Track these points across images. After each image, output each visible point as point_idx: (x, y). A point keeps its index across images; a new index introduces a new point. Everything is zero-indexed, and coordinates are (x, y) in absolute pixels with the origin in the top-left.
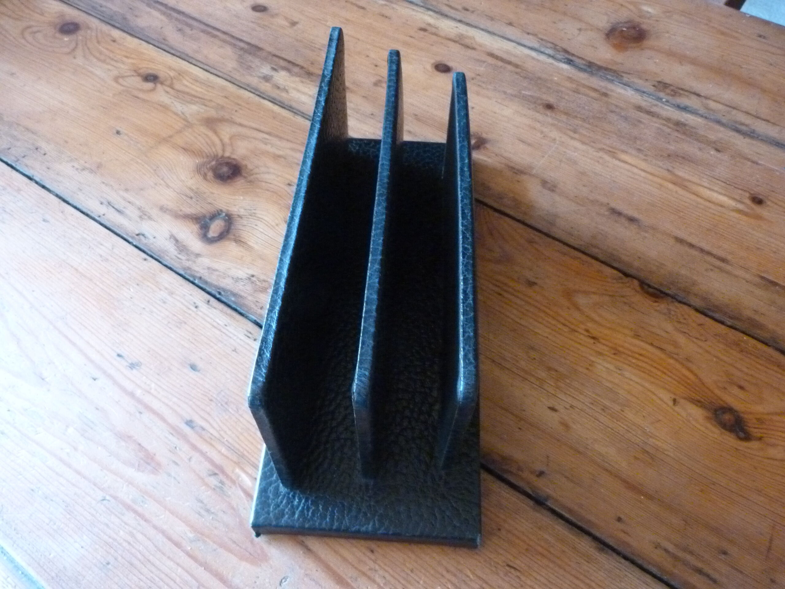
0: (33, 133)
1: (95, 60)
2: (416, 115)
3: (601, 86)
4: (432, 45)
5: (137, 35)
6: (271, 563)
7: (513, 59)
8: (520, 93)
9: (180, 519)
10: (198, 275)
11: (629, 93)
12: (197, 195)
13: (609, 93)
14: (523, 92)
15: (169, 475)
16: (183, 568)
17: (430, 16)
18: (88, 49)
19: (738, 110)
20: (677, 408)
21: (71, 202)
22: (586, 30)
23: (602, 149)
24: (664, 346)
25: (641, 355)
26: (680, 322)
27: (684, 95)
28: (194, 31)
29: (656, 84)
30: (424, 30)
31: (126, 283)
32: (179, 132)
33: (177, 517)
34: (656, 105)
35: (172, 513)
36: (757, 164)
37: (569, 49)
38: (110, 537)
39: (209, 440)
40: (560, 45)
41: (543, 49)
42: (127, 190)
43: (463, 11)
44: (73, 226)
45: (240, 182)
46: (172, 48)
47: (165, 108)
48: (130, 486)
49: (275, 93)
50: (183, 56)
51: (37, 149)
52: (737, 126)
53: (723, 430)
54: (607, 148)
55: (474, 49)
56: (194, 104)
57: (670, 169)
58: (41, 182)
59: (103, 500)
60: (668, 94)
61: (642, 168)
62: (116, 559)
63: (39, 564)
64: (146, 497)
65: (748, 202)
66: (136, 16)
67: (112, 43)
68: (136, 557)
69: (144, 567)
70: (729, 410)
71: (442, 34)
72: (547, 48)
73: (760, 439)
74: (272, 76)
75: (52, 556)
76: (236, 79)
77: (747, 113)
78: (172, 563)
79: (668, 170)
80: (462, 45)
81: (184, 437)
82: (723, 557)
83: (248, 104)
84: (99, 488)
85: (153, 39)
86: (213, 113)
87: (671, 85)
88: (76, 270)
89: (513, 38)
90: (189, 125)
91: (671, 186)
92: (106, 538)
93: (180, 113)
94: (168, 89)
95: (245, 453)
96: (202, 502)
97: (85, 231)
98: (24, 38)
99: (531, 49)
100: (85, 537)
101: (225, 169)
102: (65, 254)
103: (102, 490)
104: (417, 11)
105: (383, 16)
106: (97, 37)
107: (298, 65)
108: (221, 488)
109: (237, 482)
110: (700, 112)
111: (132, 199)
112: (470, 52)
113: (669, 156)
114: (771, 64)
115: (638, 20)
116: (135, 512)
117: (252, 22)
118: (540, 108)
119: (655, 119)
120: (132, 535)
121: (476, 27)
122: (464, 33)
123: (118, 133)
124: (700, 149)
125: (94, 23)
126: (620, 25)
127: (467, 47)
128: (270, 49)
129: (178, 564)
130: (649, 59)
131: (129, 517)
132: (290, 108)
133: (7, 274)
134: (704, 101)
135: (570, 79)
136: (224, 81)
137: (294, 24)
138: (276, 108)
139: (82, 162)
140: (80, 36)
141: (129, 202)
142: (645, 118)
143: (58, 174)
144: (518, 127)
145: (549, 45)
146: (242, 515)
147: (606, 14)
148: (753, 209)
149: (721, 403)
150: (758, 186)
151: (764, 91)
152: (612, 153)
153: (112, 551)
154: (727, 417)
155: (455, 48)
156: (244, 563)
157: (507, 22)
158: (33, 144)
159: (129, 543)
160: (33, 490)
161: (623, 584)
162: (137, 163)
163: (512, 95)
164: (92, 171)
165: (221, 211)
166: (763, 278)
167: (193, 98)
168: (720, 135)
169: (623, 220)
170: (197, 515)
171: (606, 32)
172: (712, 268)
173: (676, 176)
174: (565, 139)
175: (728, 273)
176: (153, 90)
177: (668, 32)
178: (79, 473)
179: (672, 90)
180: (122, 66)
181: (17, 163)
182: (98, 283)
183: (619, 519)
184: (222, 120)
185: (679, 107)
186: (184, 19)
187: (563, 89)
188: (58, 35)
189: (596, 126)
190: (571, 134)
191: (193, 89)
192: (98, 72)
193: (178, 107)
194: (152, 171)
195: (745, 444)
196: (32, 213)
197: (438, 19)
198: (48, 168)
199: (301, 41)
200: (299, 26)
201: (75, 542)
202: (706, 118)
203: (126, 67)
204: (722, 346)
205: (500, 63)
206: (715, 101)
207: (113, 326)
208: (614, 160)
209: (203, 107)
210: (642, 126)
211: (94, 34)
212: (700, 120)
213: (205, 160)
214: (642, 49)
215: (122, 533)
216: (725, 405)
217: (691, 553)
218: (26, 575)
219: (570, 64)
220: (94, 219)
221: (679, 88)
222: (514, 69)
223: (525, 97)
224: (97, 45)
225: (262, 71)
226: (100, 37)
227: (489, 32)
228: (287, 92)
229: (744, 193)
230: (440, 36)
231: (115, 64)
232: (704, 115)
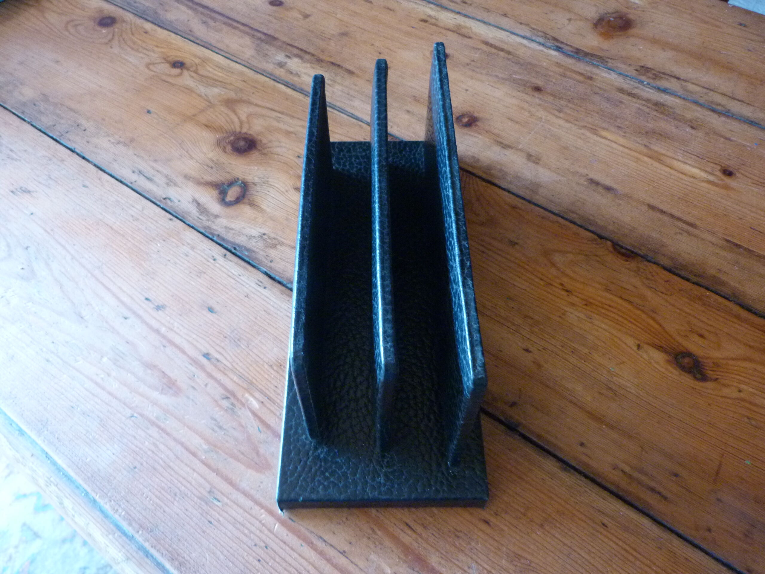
0: (75, 112)
1: (129, 49)
2: (415, 97)
3: (586, 71)
4: (432, 35)
5: (167, 28)
6: (274, 471)
7: (506, 47)
8: (511, 77)
9: (197, 434)
10: (217, 233)
11: (613, 77)
12: (217, 165)
13: (594, 76)
14: (514, 76)
15: (188, 398)
16: (198, 473)
17: (431, 8)
18: (124, 39)
19: (716, 92)
20: (640, 352)
21: (107, 171)
22: (575, 20)
23: (585, 127)
24: (631, 299)
25: (610, 306)
26: (647, 279)
27: (665, 78)
28: (217, 24)
29: (639, 68)
30: (425, 21)
31: (154, 239)
32: (202, 111)
33: (194, 431)
34: (636, 88)
35: (190, 428)
36: (730, 140)
37: (559, 38)
38: (137, 447)
39: (222, 369)
40: (551, 34)
41: (534, 38)
42: (155, 161)
43: (462, 4)
44: (109, 191)
45: (255, 155)
46: (197, 39)
47: (190, 90)
48: (154, 406)
49: (289, 78)
50: (207, 45)
51: (78, 126)
52: (714, 106)
53: (681, 372)
54: (590, 126)
55: (470, 38)
56: (215, 87)
57: (648, 144)
58: (82, 154)
59: (132, 417)
60: (649, 78)
61: (621, 143)
62: (142, 464)
63: (77, 466)
64: (168, 415)
65: (719, 173)
66: (166, 11)
67: (145, 35)
68: (158, 463)
69: (164, 471)
70: (689, 354)
71: (441, 24)
72: (538, 36)
73: (716, 380)
74: (286, 63)
75: (88, 460)
76: (254, 66)
77: (723, 94)
78: (189, 469)
79: (645, 146)
80: (459, 34)
81: (202, 367)
82: (674, 478)
83: (263, 87)
84: (128, 407)
85: (180, 31)
86: (232, 95)
87: (652, 69)
88: (112, 228)
89: (507, 28)
90: (211, 105)
91: (646, 159)
92: (133, 447)
93: (203, 95)
94: (193, 74)
95: (254, 381)
96: (215, 420)
97: (119, 195)
98: (67, 30)
99: (524, 37)
100: (116, 446)
101: (242, 143)
102: (101, 214)
103: (131, 408)
104: (419, 4)
105: (388, 8)
106: (131, 29)
107: (309, 53)
108: (232, 409)
109: (246, 404)
110: (679, 94)
111: (160, 168)
112: (466, 41)
113: (647, 132)
114: (749, 50)
115: (625, 10)
116: (159, 427)
117: (269, 15)
118: (529, 91)
119: (635, 100)
120: (155, 445)
121: (473, 18)
122: (462, 23)
123: (149, 112)
124: (677, 127)
125: (129, 17)
126: (608, 15)
127: (464, 36)
128: (285, 39)
129: (194, 470)
130: (633, 46)
131: (154, 432)
132: (301, 91)
133: (52, 230)
134: (684, 84)
135: (558, 64)
136: (243, 67)
137: (306, 16)
138: (289, 91)
139: (117, 137)
140: (116, 28)
141: (158, 171)
142: (625, 98)
143: (96, 147)
144: (507, 107)
145: (540, 33)
146: (250, 432)
147: (595, 5)
148: (722, 180)
149: (681, 348)
150: (729, 159)
151: (741, 74)
152: (594, 131)
153: (139, 458)
154: (686, 360)
155: (453, 37)
156: (250, 471)
157: (502, 13)
158: (75, 122)
159: (153, 452)
160: (73, 407)
161: (582, 498)
162: (165, 138)
163: (503, 79)
164: (125, 145)
165: (238, 179)
166: (728, 241)
167: (214, 82)
168: (696, 114)
169: (601, 189)
170: (211, 431)
171: (595, 22)
172: (681, 231)
173: (652, 150)
174: (550, 117)
175: (696, 236)
176: (181, 74)
177: (652, 21)
178: (110, 394)
179: (654, 74)
180: (152, 54)
181: (61, 138)
182: (130, 239)
183: (582, 444)
184: (240, 101)
185: (659, 89)
186: (209, 13)
187: (551, 74)
188: (98, 28)
189: (580, 106)
190: (557, 113)
191: (216, 75)
192: (132, 60)
193: (202, 90)
194: (178, 145)
195: (702, 384)
196: (74, 180)
197: (438, 11)
198: (88, 142)
199: (312, 32)
200: (311, 18)
201: (108, 449)
202: (684, 99)
203: (156, 56)
204: (686, 300)
205: (493, 51)
206: (693, 83)
207: (142, 274)
208: (595, 136)
209: (224, 89)
210: (624, 106)
211: (128, 27)
212: (678, 101)
213: (225, 135)
214: (627, 37)
215: (147, 443)
216: (685, 351)
217: (646, 474)
218: (66, 476)
219: (559, 51)
220: (127, 185)
221: (660, 72)
222: (506, 56)
223: (515, 81)
224: (131, 36)
225: (277, 58)
226: (134, 29)
227: (485, 23)
228: (299, 76)
229: (715, 166)
230: (439, 27)
231: (147, 52)
232: (683, 96)
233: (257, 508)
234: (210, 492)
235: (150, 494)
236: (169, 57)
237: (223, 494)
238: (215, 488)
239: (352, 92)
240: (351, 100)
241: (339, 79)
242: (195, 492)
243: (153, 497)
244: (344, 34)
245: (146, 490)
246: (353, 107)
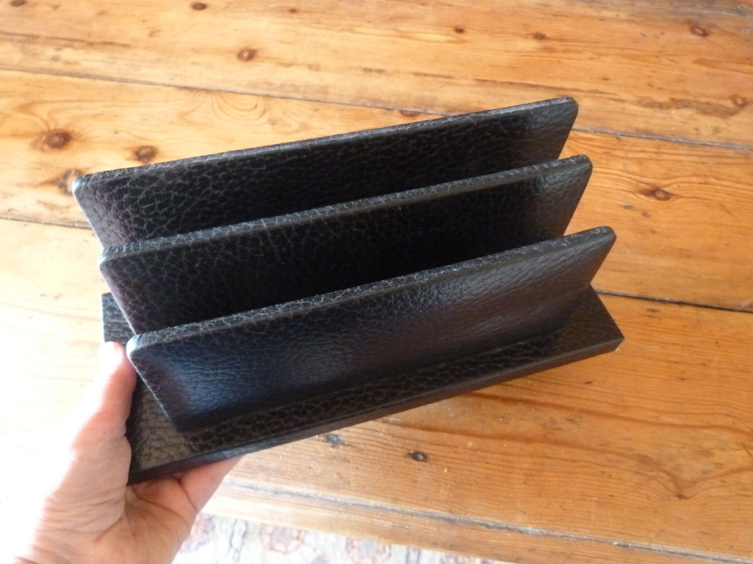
2: (193, 49)
8: (268, 7)
10: (76, 220)
12: (43, 165)
14: (270, 6)
23: (343, 30)
31: (19, 246)
45: (74, 145)
49: (69, 68)
54: (347, 28)
61: (376, 33)
65: (454, 33)
74: (59, 56)
76: (28, 68)
83: (49, 84)
86: (22, 101)
90: (6, 116)
91: (398, 39)
101: (56, 139)
103: (78, 380)
107: (77, 40)
113: (391, 19)
117: (17, 16)
118: (287, 13)
124: (411, 8)
128: (47, 34)
132: (88, 76)
137: (56, 7)
138: (76, 80)
144: (275, 33)
148: (458, 37)
150: (457, 20)
152: (351, 30)
163: (262, 11)
165: (70, 170)
166: (477, 80)
169: (375, 74)
172: (444, 85)
173: (401, 31)
174: (313, 31)
184: (33, 103)
189: (333, 14)
190: (317, 26)
199: (70, 20)
200: (62, 7)
207: (25, 279)
208: (354, 34)
209: (10, 98)
213: (36, 138)
223: (273, 9)
225: (47, 54)
228: (78, 64)
229: (449, 28)
239: (136, 63)
240: (138, 70)
241: (117, 55)
244: (102, 13)
246: (143, 75)
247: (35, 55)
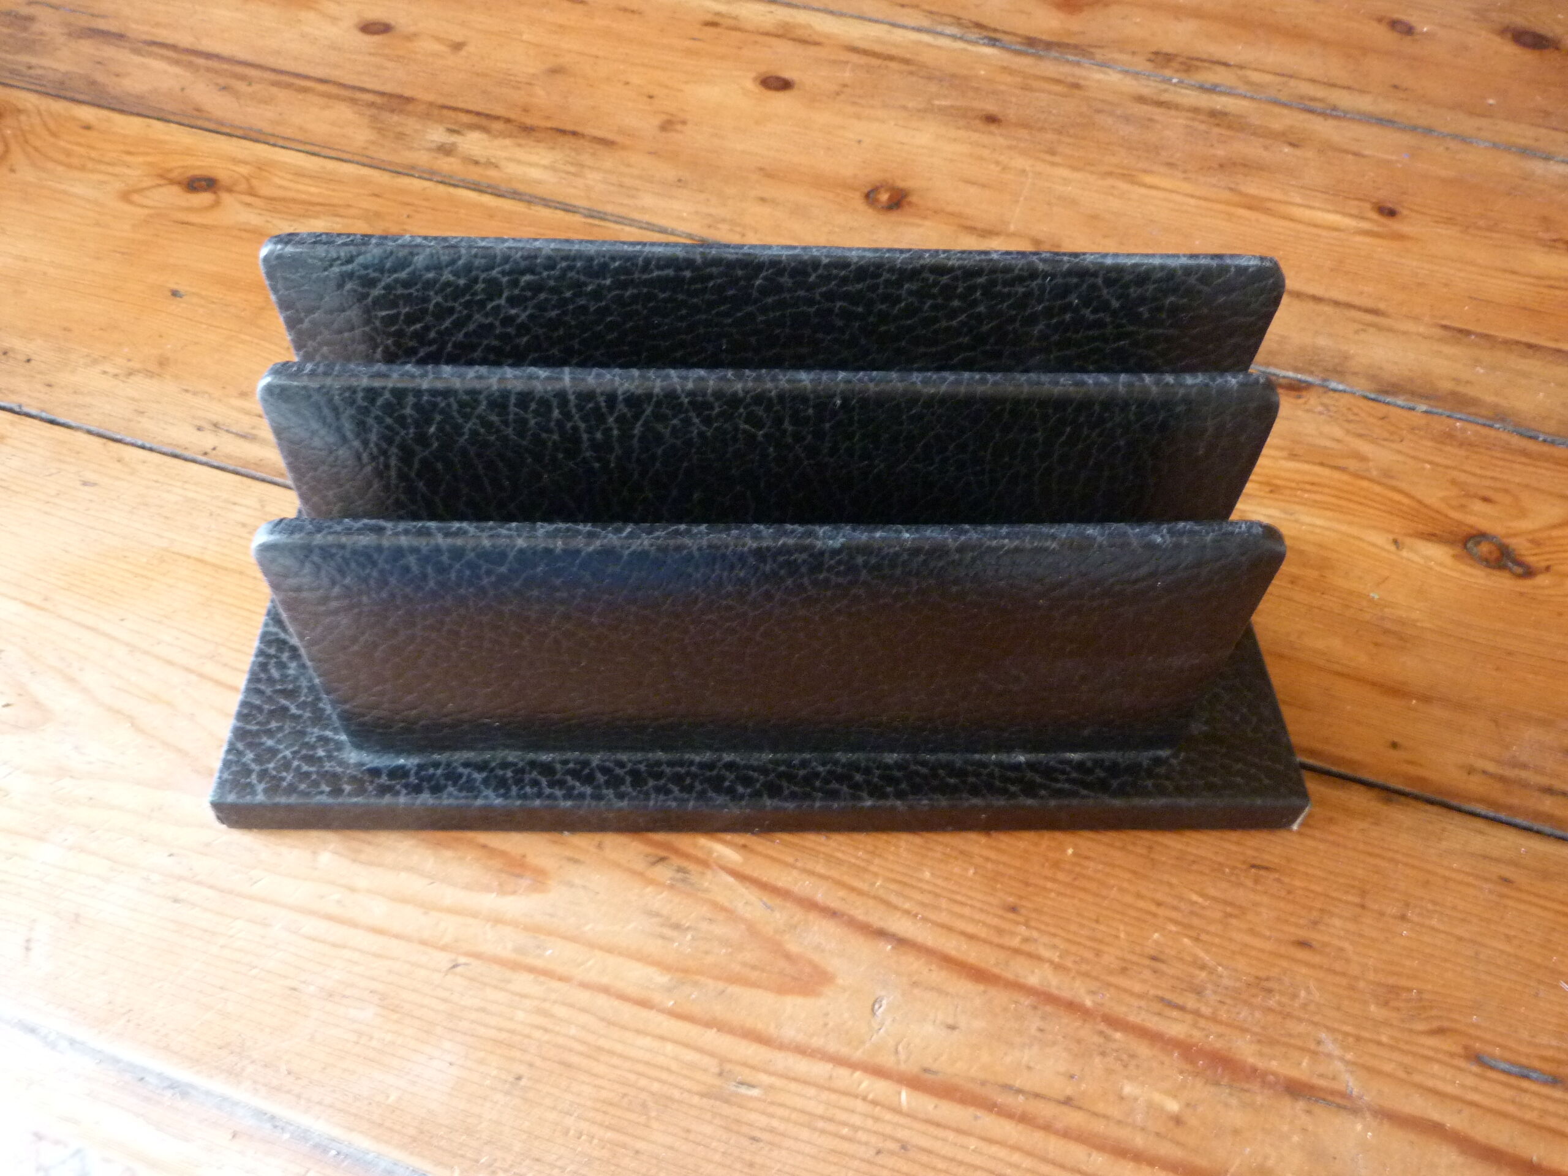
1: (60, 168)
2: (761, 169)
3: (1061, 74)
4: (739, 48)
5: (136, 110)
6: (840, 982)
7: (894, 52)
8: (933, 105)
9: (630, 957)
11: (1113, 77)
13: (1082, 82)
14: (937, 102)
15: (571, 885)
16: (676, 1042)
18: (36, 149)
19: (1297, 78)
20: (1404, 553)
21: (129, 439)
23: (1110, 174)
24: (1342, 463)
25: (1313, 484)
26: (1349, 421)
27: (1205, 67)
28: (256, 87)
29: (1153, 57)
30: (714, 24)
33: (620, 954)
34: (1165, 91)
35: (610, 950)
36: (1364, 156)
37: (985, 21)
38: (500, 1030)
40: (967, 17)
41: (939, 28)
42: (245, 394)
44: (156, 482)
46: (222, 124)
47: (254, 234)
48: (499, 926)
49: (474, 174)
50: (251, 134)
51: (5, 353)
52: (1307, 103)
53: (1489, 570)
54: (1117, 170)
55: (817, 44)
56: (310, 217)
57: (1233, 186)
58: (44, 415)
59: (455, 966)
60: (1177, 71)
61: (1187, 192)
62: (531, 1065)
63: (371, 1122)
64: (542, 937)
65: (1374, 216)
66: (117, 75)
67: (86, 132)
68: (571, 1050)
69: (594, 1064)
70: (1480, 536)
71: (749, 26)
72: (945, 24)
73: (1548, 569)
74: (454, 144)
75: (392, 1098)
76: (383, 161)
77: (1313, 81)
78: (648, 1039)
79: (1231, 189)
80: (794, 40)
83: (427, 199)
84: (437, 948)
85: (174, 114)
87: (1176, 55)
88: (202, 561)
89: (880, 16)
91: (1244, 213)
92: (493, 1033)
94: (248, 199)
96: (657, 915)
97: (186, 486)
99: (919, 30)
100: (447, 1045)
102: (161, 537)
103: (444, 948)
105: (625, 10)
106: (45, 124)
107: (497, 118)
108: (684, 881)
109: (710, 861)
110: (1240, 91)
112: (812, 51)
113: (1221, 166)
116: (531, 969)
117: (370, 54)
118: (978, 123)
119: (1173, 112)
120: (545, 1013)
122: (789, 19)
123: (175, 294)
124: (1266, 148)
125: (28, 100)
127: (804, 42)
128: (430, 97)
129: (662, 1038)
130: (1123, 18)
131: (523, 982)
132: (516, 195)
133: (46, 599)
134: (1240, 73)
135: (1005, 69)
136: (360, 167)
137: (457, 47)
138: (487, 199)
139: (120, 361)
140: (6, 127)
142: (1157, 113)
143: (75, 392)
144: (952, 161)
145: (947, 19)
146: (749, 916)
148: (1385, 225)
149: (1466, 528)
150: (1378, 189)
152: (1129, 177)
153: (518, 1054)
154: (1484, 548)
155: (784, 48)
156: (788, 999)
159: (546, 1030)
160: (294, 989)
162: (243, 342)
163: (919, 111)
164: (150, 374)
166: (1445, 327)
167: (308, 207)
168: (1287, 122)
170: (660, 942)
172: (1361, 327)
173: (1246, 195)
174: (1040, 167)
175: (1390, 330)
176: (217, 204)
179: (1182, 63)
180: (129, 170)
183: (1394, 745)
185: (1202, 88)
186: (225, 66)
187: (1002, 88)
189: (1084, 138)
190: (1048, 157)
191: (298, 191)
192: (79, 189)
193: (285, 227)
195: (1529, 582)
196: (52, 474)
197: (728, 2)
198: (49, 385)
199: (485, 75)
200: (470, 48)
201: (431, 1058)
202: (1252, 98)
203: (138, 172)
204: (1429, 444)
205: (875, 61)
206: (1256, 70)
208: (1136, 187)
209: (338, 219)
210: (1159, 126)
211: (36, 121)
212: (1245, 103)
215: (520, 1015)
216: (1474, 531)
217: (1526, 767)
218: (347, 1156)
219: (994, 46)
220: (194, 461)
221: (1192, 59)
222: (904, 67)
223: (943, 110)
224: (52, 140)
225: (429, 137)
226: (52, 125)
227: (832, 13)
228: (497, 167)
229: (1362, 204)
230: (746, 31)
231: (110, 169)
232: (1249, 94)
233: (843, 1072)
234: (720, 1074)
235: (584, 1126)
236: (170, 170)
237: (753, 1068)
238: (730, 1061)
239: (627, 181)
240: (633, 197)
241: (586, 158)
242: (686, 1083)
243: (594, 1129)
244: (557, 71)
245: (569, 1121)
246: (643, 210)
247: (400, 136)
